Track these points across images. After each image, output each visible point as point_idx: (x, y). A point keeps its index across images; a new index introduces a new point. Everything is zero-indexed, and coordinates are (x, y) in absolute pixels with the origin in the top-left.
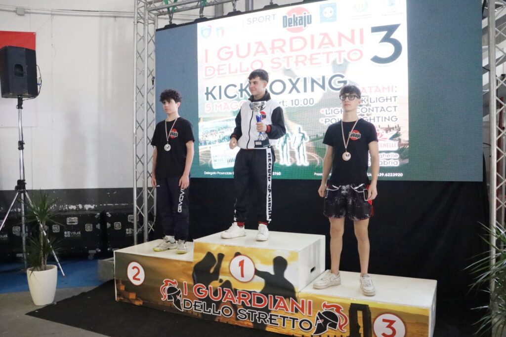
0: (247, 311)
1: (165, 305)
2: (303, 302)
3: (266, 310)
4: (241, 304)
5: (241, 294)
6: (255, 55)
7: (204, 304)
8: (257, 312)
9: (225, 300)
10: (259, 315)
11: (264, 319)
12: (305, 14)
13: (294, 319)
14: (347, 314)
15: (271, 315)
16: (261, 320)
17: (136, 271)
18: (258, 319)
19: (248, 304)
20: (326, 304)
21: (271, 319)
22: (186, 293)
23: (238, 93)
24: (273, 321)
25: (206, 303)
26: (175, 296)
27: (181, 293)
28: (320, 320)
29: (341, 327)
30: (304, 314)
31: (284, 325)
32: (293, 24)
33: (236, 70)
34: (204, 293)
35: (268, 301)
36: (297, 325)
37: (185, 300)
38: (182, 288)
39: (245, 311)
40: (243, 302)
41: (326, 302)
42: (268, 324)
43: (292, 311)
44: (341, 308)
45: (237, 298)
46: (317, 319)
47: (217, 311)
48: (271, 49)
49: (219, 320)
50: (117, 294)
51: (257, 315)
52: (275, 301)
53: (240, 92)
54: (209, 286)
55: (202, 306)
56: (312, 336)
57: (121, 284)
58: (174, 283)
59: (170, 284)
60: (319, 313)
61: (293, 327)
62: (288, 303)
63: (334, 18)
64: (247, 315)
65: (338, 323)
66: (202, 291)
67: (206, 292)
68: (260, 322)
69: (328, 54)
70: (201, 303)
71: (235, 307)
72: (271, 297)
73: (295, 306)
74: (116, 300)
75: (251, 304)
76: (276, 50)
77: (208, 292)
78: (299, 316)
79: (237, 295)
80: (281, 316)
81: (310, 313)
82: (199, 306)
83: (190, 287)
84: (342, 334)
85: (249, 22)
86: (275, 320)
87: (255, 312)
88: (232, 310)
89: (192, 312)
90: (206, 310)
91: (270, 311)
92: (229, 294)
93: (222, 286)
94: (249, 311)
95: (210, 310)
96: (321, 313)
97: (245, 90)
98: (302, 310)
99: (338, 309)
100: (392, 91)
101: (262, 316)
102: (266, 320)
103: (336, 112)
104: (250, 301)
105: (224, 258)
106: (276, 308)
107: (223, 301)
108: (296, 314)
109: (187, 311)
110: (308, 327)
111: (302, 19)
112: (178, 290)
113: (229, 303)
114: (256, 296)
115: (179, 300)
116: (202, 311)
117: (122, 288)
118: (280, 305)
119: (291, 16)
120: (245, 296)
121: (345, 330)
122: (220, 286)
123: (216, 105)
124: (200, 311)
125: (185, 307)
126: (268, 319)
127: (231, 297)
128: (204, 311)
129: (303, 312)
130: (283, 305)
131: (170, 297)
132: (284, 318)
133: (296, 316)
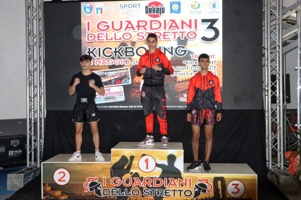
0: (150, 190)
1: (88, 195)
2: (186, 179)
3: (163, 187)
4: (145, 186)
5: (146, 180)
6: (126, 29)
7: (119, 190)
8: (157, 190)
9: (134, 185)
10: (158, 192)
11: (161, 193)
12: (160, 6)
13: (180, 191)
14: (212, 184)
15: (166, 190)
16: (159, 194)
17: (62, 175)
18: (157, 194)
19: (150, 185)
20: (200, 179)
21: (166, 193)
22: (104, 185)
23: (113, 54)
24: (167, 194)
25: (120, 189)
26: (96, 188)
27: (101, 185)
28: (196, 189)
29: (209, 191)
30: (187, 187)
31: (174, 195)
32: (152, 12)
33: (112, 38)
34: (119, 183)
35: (163, 182)
36: (183, 194)
37: (104, 190)
38: (102, 182)
39: (149, 190)
40: (147, 185)
41: (200, 178)
42: (164, 196)
43: (179, 186)
44: (208, 180)
45: (143, 183)
46: (195, 189)
47: (128, 193)
48: (137, 26)
49: (130, 199)
50: (43, 194)
51: (156, 192)
52: (168, 181)
53: (114, 53)
54: (123, 178)
55: (117, 191)
56: (192, 199)
57: (47, 186)
58: (95, 179)
59: (92, 180)
60: (196, 185)
61: (180, 195)
62: (177, 181)
63: (179, 11)
64: (150, 193)
65: (207, 189)
66: (117, 182)
67: (120, 182)
68: (159, 196)
69: (175, 33)
70: (117, 189)
71: (141, 189)
72: (166, 179)
73: (181, 182)
74: (42, 198)
75: (152, 185)
76: (140, 28)
77: (122, 182)
78: (184, 189)
79: (142, 181)
80: (172, 190)
81: (190, 186)
82: (115, 192)
83: (108, 180)
84: (209, 195)
85: (122, 7)
86: (169, 193)
87: (156, 190)
88: (139, 191)
89: (110, 197)
90: (120, 194)
91: (165, 188)
92: (137, 181)
93: (133, 177)
94: (151, 190)
95: (123, 193)
96: (197, 185)
97: (118, 52)
98: (186, 184)
99: (207, 181)
100: (213, 58)
101: (160, 192)
102: (162, 194)
103: (179, 69)
104: (152, 184)
105: (135, 159)
106: (169, 186)
107: (133, 186)
108: (182, 187)
109: (106, 196)
110: (190, 194)
111: (158, 10)
112: (99, 183)
113: (137, 187)
114: (156, 180)
115: (100, 190)
116: (118, 195)
117: (49, 189)
118: (172, 183)
119: (151, 6)
120: (148, 181)
121: (211, 193)
122: (131, 177)
123: (96, 61)
124: (116, 195)
125: (104, 194)
126: (164, 193)
127: (138, 183)
128: (119, 194)
129: (186, 186)
130: (173, 183)
131: (91, 189)
132: (174, 191)
133: (182, 188)
